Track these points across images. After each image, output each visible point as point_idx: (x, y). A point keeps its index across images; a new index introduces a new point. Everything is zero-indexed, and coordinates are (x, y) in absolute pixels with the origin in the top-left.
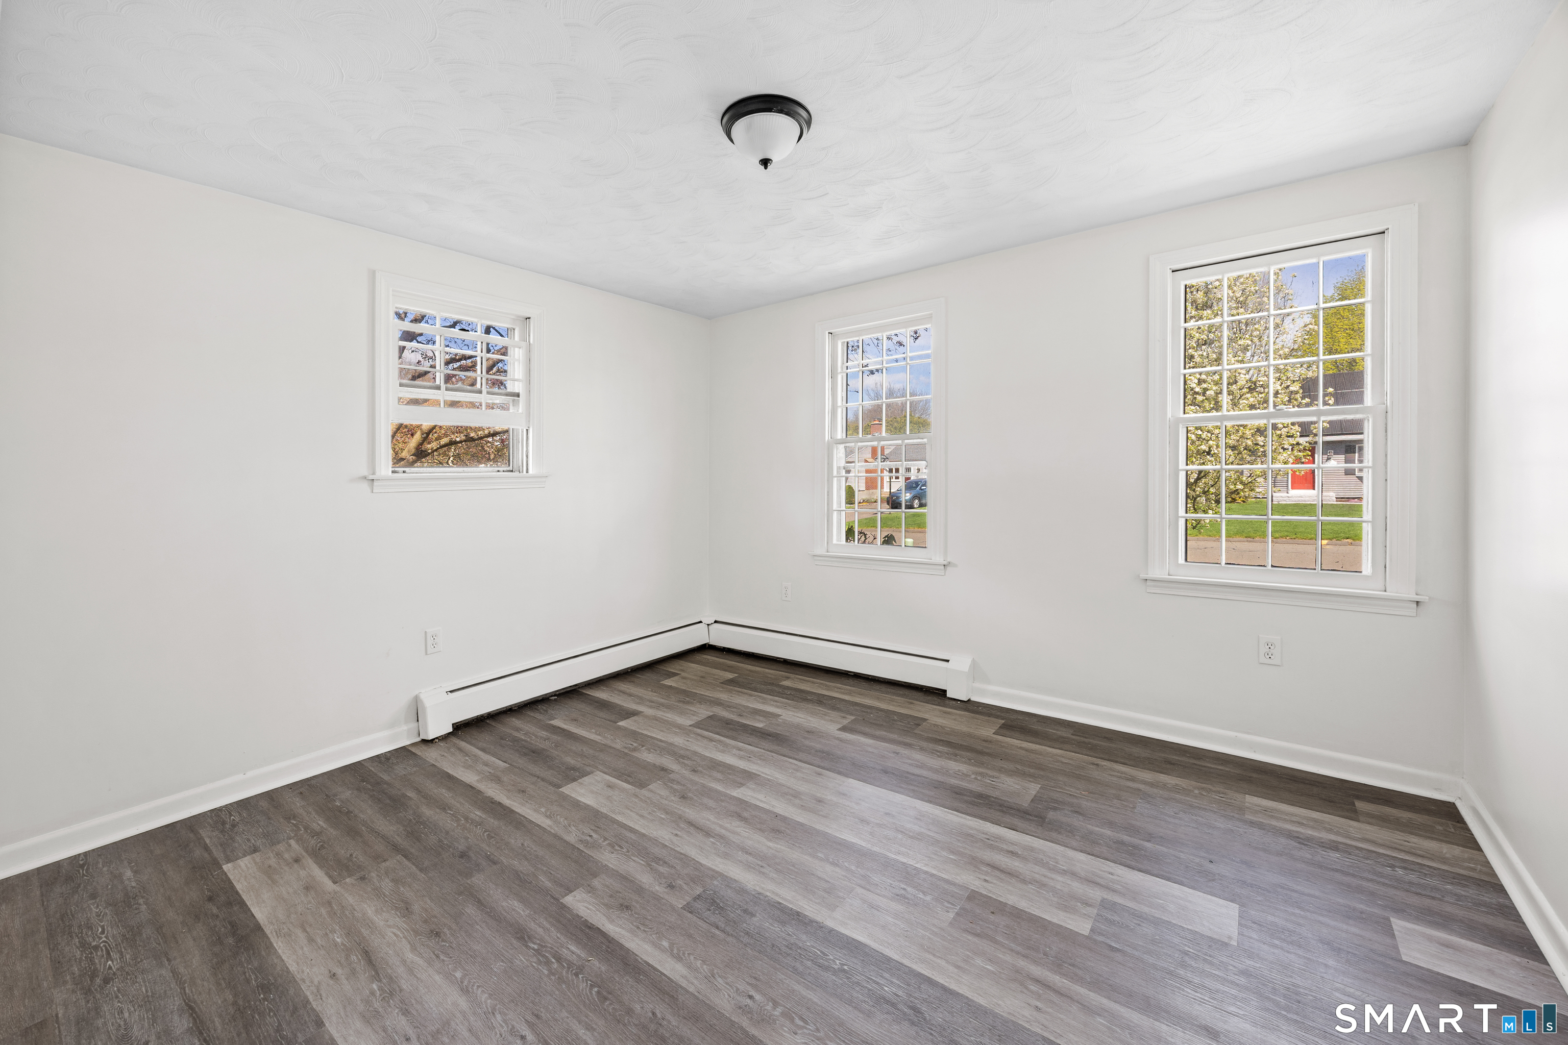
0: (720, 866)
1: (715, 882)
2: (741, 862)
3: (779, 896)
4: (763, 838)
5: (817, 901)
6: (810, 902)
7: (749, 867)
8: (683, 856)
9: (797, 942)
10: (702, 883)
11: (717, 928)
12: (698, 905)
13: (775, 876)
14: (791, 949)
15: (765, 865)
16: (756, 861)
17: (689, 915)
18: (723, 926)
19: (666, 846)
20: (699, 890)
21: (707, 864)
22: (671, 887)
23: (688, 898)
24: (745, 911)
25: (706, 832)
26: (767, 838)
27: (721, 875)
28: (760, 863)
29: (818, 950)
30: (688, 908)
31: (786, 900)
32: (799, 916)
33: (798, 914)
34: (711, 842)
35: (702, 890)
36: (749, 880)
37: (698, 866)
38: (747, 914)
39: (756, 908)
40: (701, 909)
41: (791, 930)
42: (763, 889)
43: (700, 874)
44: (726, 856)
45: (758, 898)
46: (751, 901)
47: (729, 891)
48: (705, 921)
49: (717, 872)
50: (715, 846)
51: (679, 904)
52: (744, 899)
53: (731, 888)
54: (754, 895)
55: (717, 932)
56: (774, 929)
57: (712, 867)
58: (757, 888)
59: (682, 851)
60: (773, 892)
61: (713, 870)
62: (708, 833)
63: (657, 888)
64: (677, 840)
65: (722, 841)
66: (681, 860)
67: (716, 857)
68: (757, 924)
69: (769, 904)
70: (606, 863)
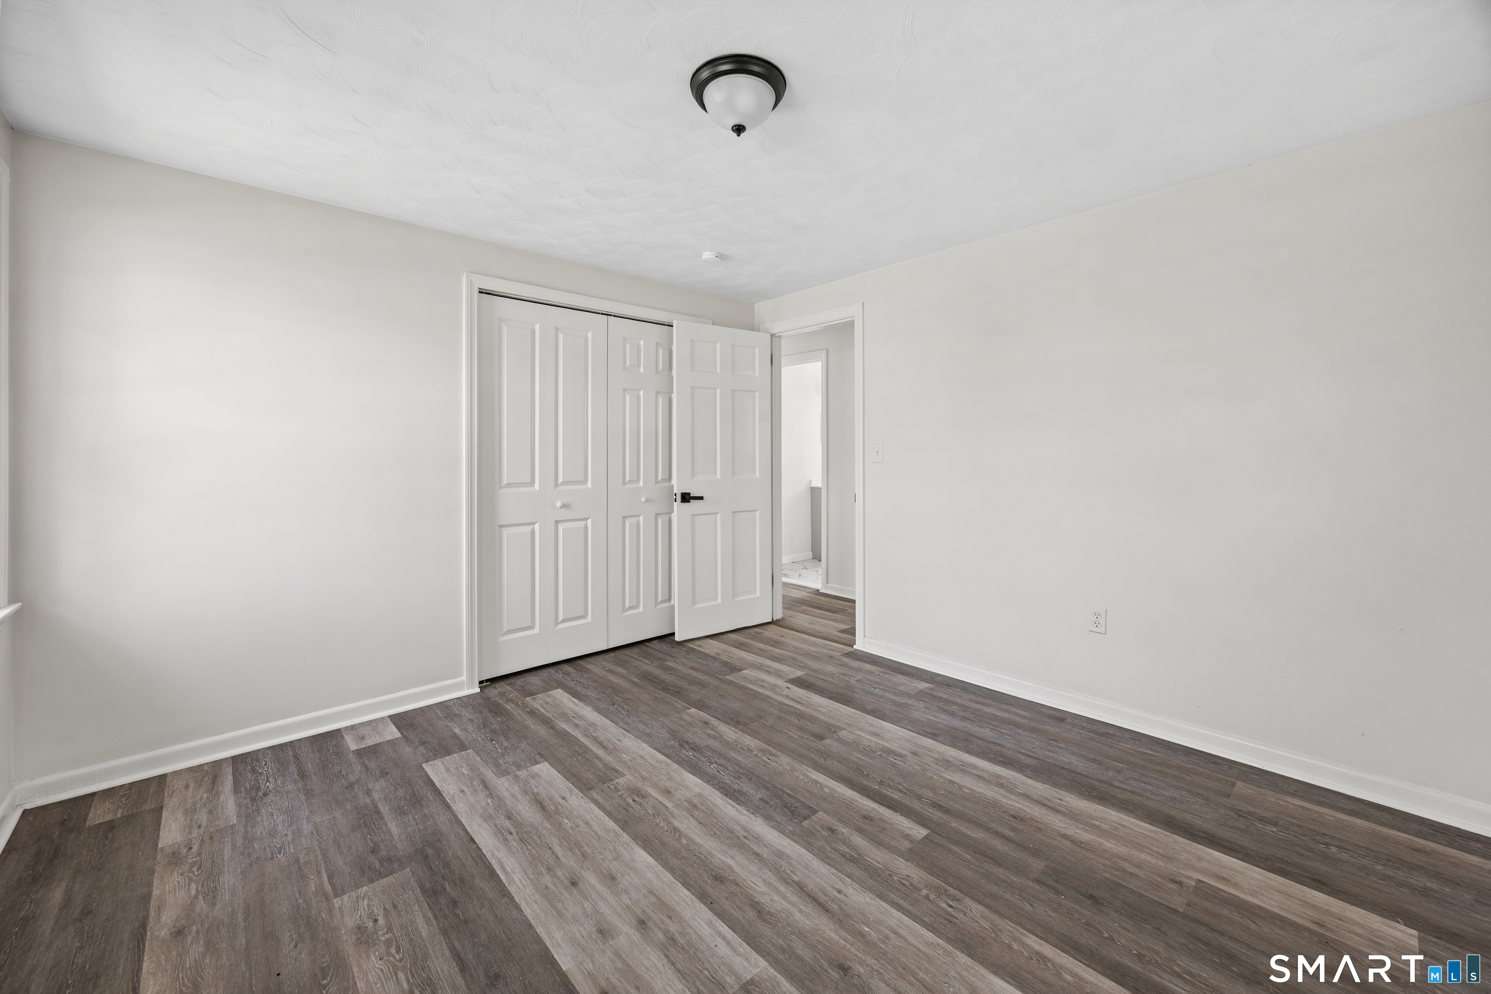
0: (785, 844)
1: (791, 828)
2: (765, 846)
3: (737, 810)
4: (737, 871)
5: (708, 802)
6: (713, 801)
7: (758, 839)
8: (825, 860)
9: (734, 780)
10: (803, 830)
11: (789, 794)
12: (805, 812)
13: (736, 827)
14: (739, 776)
15: (742, 838)
16: (750, 844)
17: (811, 806)
18: (785, 795)
19: (848, 877)
20: (806, 823)
21: (799, 847)
22: (832, 830)
23: (814, 818)
24: (766, 803)
25: (804, 891)
26: (733, 870)
27: (787, 836)
28: (746, 841)
29: (721, 774)
30: (815, 812)
31: (732, 806)
32: (726, 794)
33: (726, 795)
34: (797, 875)
35: (803, 823)
36: (759, 826)
37: (809, 847)
38: (765, 800)
39: (758, 803)
40: (803, 808)
41: (735, 786)
42: (749, 817)
43: (805, 838)
44: (780, 854)
45: (755, 810)
46: (761, 809)
47: (779, 819)
48: (798, 800)
49: (789, 838)
50: (791, 869)
51: (820, 814)
52: (766, 811)
53: (777, 822)
54: (758, 813)
55: (789, 792)
56: (747, 787)
57: (795, 844)
58: (754, 818)
59: (828, 866)
60: (741, 813)
61: (793, 840)
62: (800, 888)
63: (845, 831)
64: (837, 884)
65: (784, 875)
66: (827, 857)
67: (791, 854)
68: (759, 793)
69: (747, 805)
70: (908, 864)
